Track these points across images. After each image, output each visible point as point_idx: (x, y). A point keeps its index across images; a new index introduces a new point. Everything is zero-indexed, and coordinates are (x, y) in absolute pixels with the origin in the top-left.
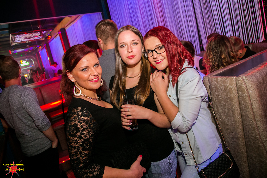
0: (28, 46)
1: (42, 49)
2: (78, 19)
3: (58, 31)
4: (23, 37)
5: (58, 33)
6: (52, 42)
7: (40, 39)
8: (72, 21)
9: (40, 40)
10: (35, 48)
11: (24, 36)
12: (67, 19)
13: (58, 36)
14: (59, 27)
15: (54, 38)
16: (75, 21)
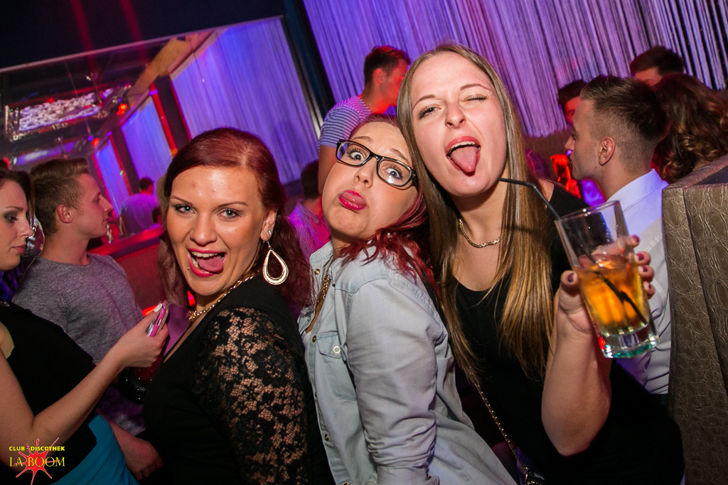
0: (59, 139)
1: (101, 148)
2: (208, 44)
3: (148, 85)
4: (44, 111)
5: (147, 92)
6: (131, 122)
7: (96, 114)
8: (193, 51)
9: (94, 119)
10: (81, 144)
11: (46, 109)
12: (174, 47)
13: (150, 102)
14: (152, 73)
15: (136, 109)
16: (200, 52)
